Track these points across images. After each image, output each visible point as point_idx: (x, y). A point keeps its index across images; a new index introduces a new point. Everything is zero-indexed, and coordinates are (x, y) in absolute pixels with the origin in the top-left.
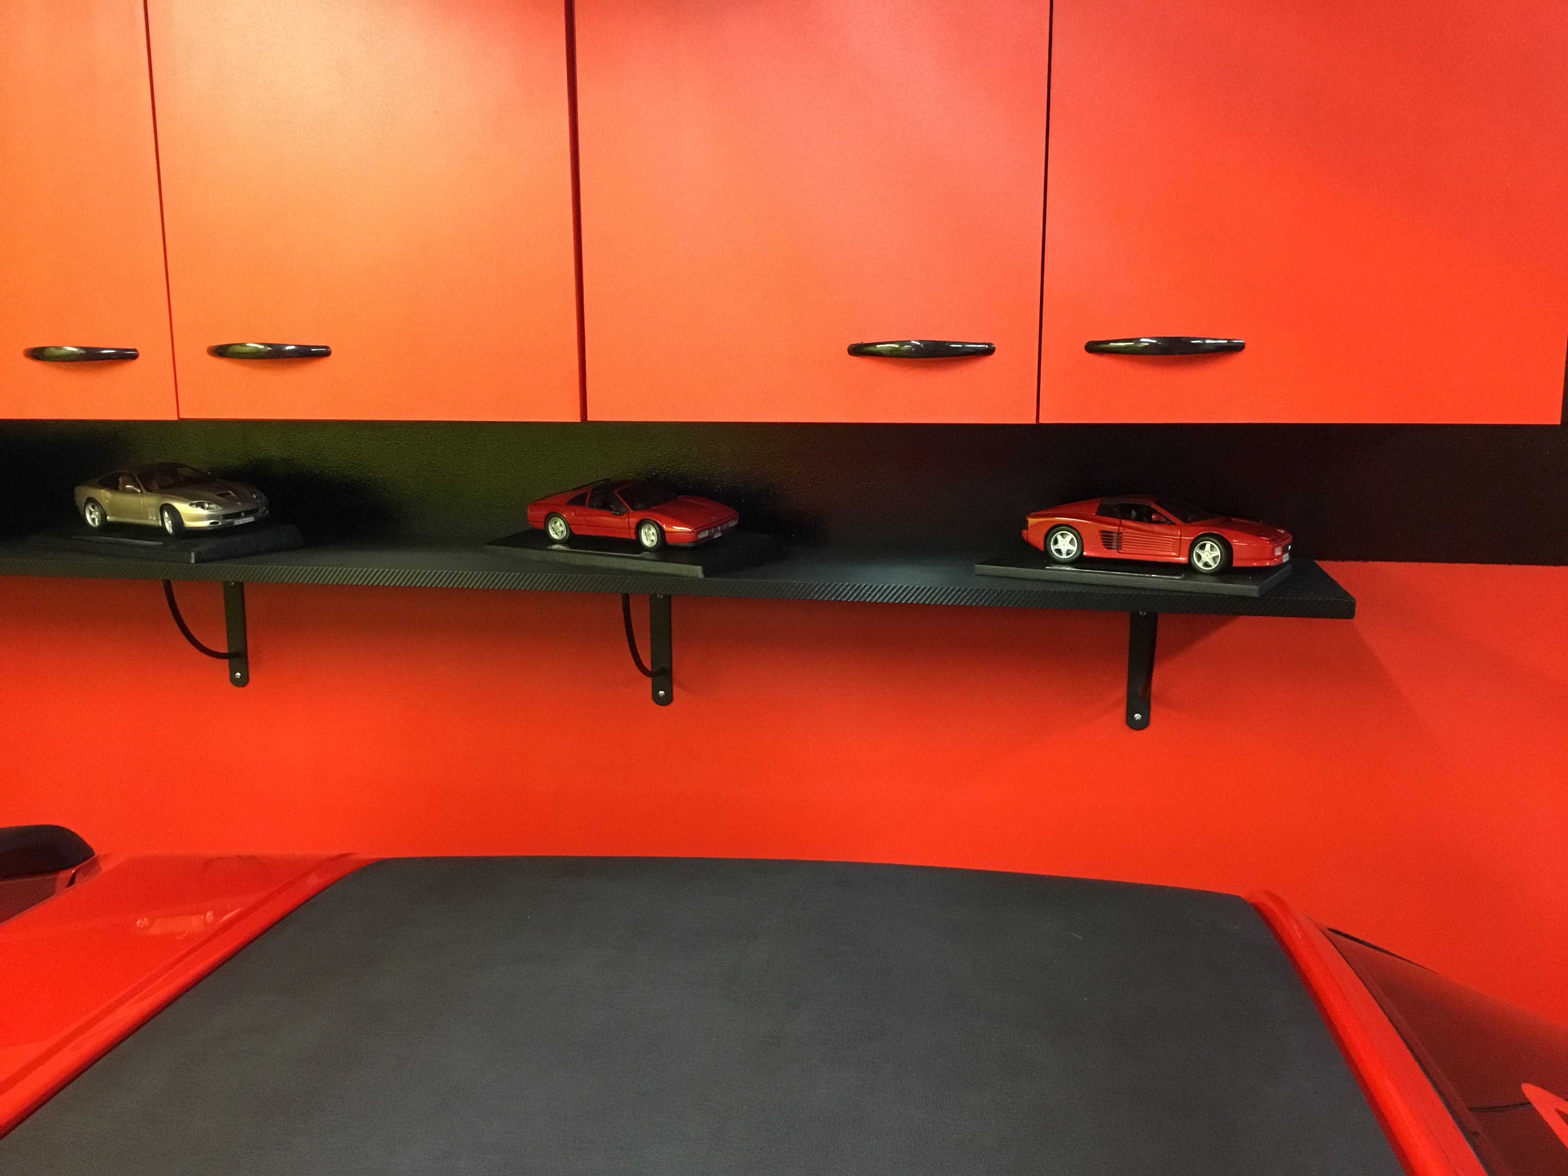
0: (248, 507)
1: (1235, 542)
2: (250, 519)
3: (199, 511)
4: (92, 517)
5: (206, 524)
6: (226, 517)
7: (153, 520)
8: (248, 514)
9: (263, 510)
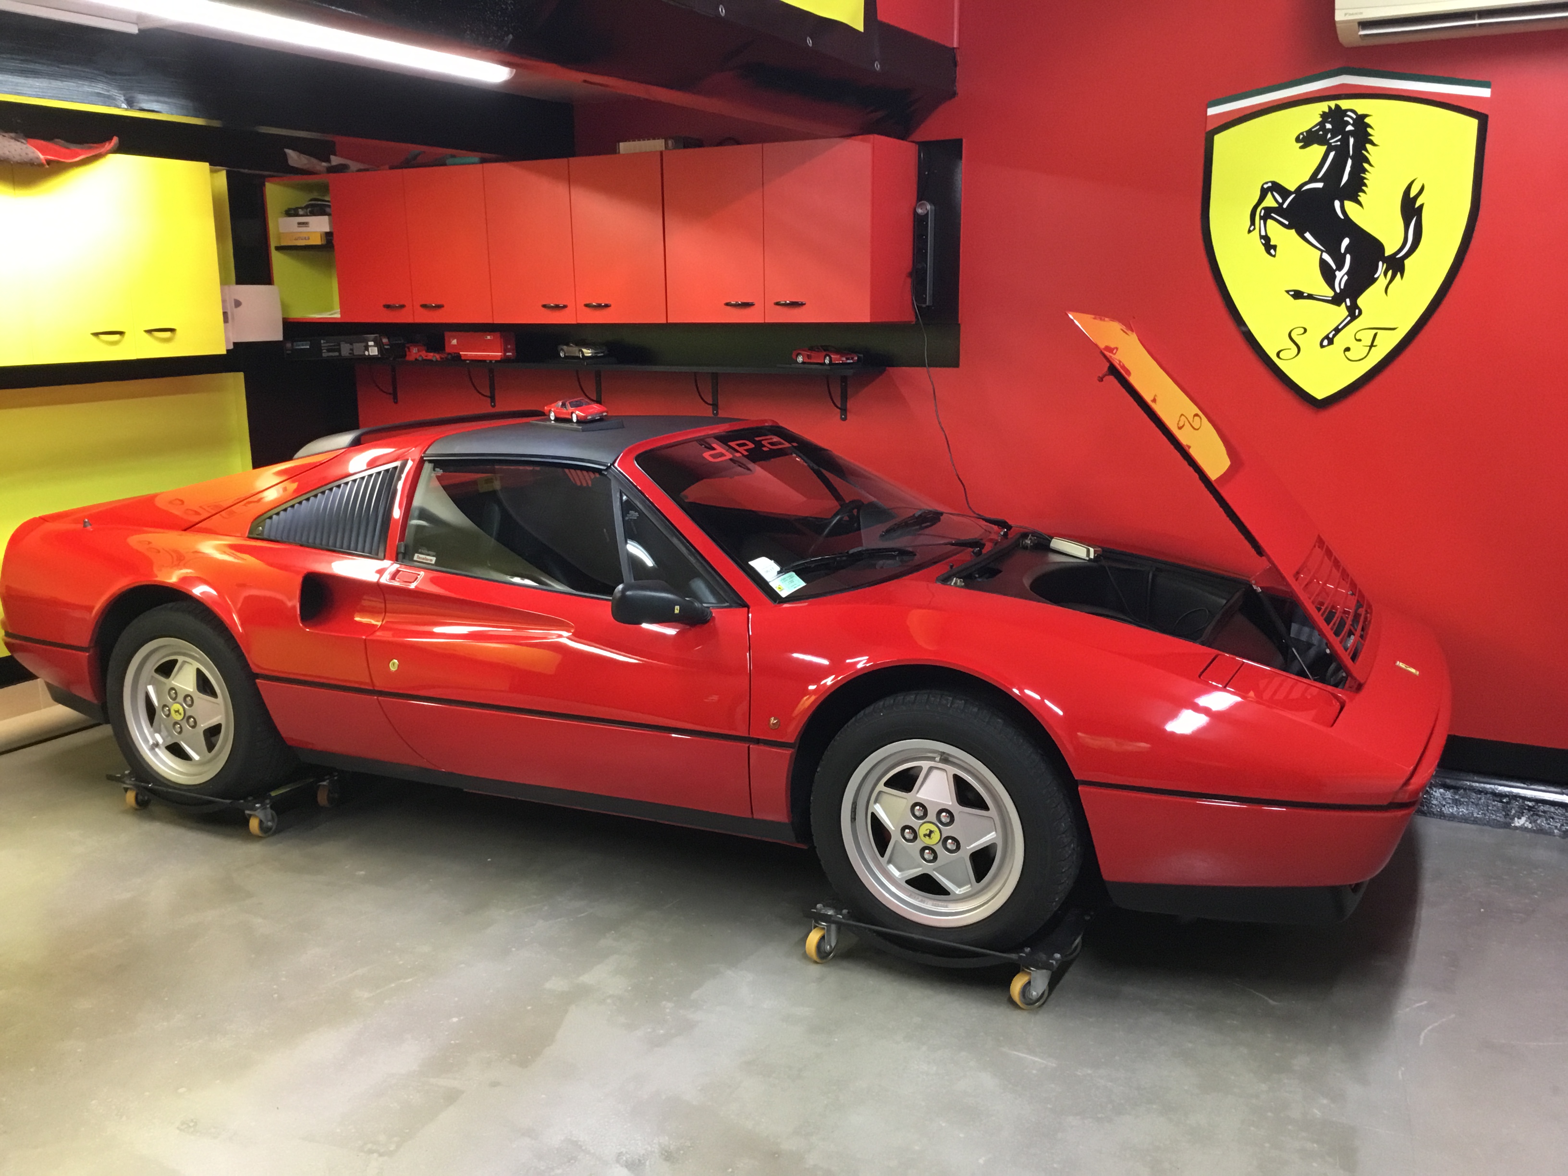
0: (602, 351)
1: (832, 356)
2: (602, 354)
3: (589, 351)
4: (562, 355)
5: (590, 355)
6: (595, 353)
7: (577, 354)
8: (602, 353)
9: (606, 352)
